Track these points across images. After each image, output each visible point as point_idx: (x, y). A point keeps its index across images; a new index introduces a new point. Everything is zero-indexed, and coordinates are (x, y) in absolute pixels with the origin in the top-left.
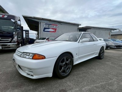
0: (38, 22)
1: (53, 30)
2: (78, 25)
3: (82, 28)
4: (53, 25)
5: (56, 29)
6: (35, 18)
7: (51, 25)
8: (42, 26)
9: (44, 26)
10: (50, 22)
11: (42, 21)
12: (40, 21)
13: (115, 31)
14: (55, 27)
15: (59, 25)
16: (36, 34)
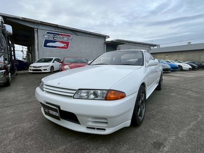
0: (34, 29)
1: (62, 45)
2: (104, 37)
3: (112, 41)
4: (62, 35)
5: (67, 44)
6: (24, 20)
7: (59, 34)
8: (40, 37)
9: (46, 36)
10: (56, 31)
11: (41, 27)
12: (35, 27)
13: (155, 47)
14: (65, 39)
15: (73, 36)
16: (22, 51)
